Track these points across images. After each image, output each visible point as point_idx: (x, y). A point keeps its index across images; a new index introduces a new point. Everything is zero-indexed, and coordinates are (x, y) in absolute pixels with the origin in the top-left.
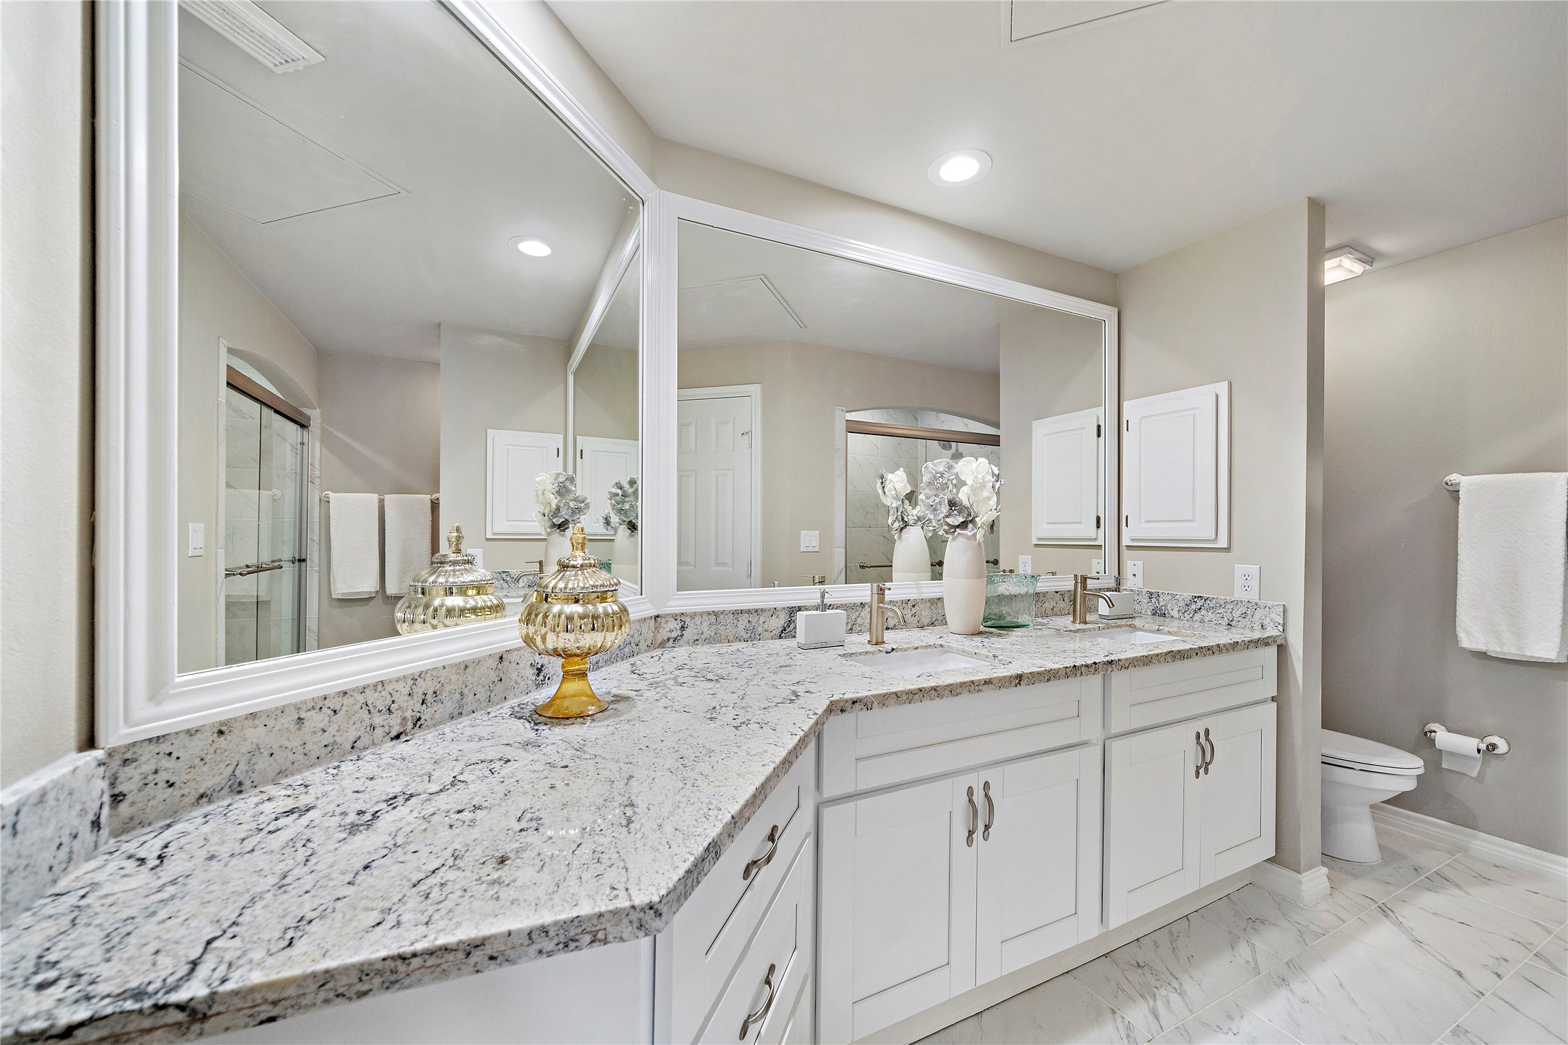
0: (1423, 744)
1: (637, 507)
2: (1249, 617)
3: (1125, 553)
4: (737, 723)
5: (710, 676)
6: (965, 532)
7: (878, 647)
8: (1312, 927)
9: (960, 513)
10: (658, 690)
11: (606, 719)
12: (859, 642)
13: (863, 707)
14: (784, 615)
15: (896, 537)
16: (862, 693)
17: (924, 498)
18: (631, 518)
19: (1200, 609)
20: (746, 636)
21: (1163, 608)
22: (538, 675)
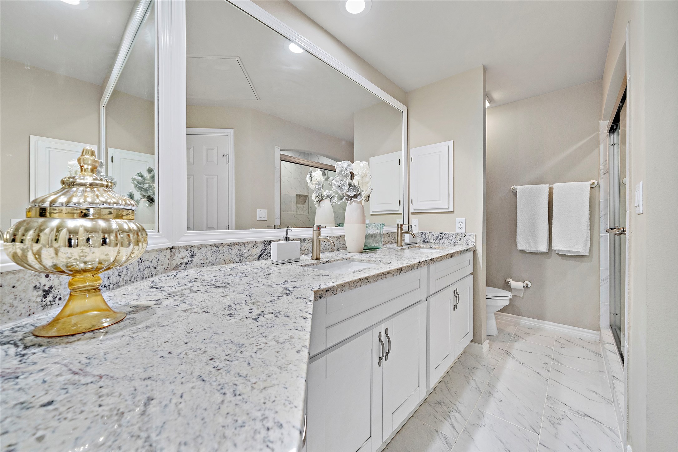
0: (507, 287)
1: (154, 188)
2: (462, 240)
3: (411, 216)
4: (254, 315)
5: (218, 284)
6: (357, 200)
7: (318, 261)
8: (490, 366)
9: (354, 190)
10: (176, 298)
11: (121, 329)
12: (307, 259)
13: (332, 293)
14: (261, 246)
15: (316, 206)
16: (330, 285)
17: (335, 182)
18: (149, 194)
19: (443, 238)
20: (237, 259)
21: (427, 239)
22: (45, 297)
